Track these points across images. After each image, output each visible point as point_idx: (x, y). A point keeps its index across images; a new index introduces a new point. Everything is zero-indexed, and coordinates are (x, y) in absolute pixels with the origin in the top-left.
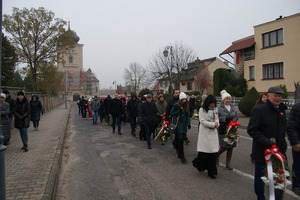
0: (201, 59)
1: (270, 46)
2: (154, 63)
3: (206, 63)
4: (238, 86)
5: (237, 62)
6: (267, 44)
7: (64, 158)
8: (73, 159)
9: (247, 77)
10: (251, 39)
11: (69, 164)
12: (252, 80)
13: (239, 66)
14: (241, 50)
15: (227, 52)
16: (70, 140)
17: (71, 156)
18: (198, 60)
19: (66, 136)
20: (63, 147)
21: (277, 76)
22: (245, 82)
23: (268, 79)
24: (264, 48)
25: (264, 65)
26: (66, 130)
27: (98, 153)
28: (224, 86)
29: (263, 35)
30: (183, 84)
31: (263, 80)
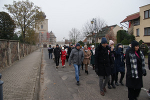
0: (109, 26)
1: (149, 18)
2: (85, 28)
3: (111, 28)
4: (130, 40)
5: (130, 27)
6: (147, 17)
7: (41, 80)
8: (46, 81)
9: (135, 34)
10: (138, 14)
11: (44, 85)
12: (138, 36)
13: (131, 29)
14: (131, 20)
15: (124, 21)
16: (44, 69)
17: (45, 79)
18: (107, 26)
19: (41, 66)
22: (134, 37)
23: (147, 35)
24: (145, 19)
25: (145, 28)
26: (41, 63)
27: (60, 77)
28: (123, 39)
29: (145, 12)
30: (100, 39)
31: (145, 36)
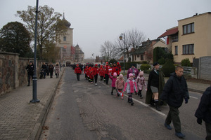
1: (187, 34)
3: (153, 43)
5: (168, 43)
6: (185, 32)
9: (173, 53)
10: (176, 29)
12: (176, 54)
13: (169, 46)
15: (163, 36)
18: (149, 40)
20: (57, 88)
21: (190, 53)
22: (172, 56)
23: (186, 54)
24: (184, 34)
25: (183, 46)
28: (159, 58)
29: (183, 26)
30: (138, 57)
31: (183, 54)
